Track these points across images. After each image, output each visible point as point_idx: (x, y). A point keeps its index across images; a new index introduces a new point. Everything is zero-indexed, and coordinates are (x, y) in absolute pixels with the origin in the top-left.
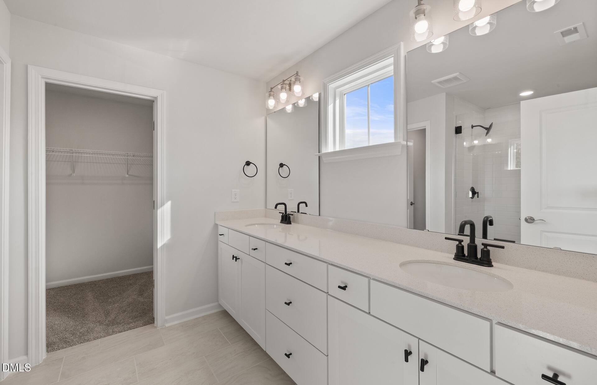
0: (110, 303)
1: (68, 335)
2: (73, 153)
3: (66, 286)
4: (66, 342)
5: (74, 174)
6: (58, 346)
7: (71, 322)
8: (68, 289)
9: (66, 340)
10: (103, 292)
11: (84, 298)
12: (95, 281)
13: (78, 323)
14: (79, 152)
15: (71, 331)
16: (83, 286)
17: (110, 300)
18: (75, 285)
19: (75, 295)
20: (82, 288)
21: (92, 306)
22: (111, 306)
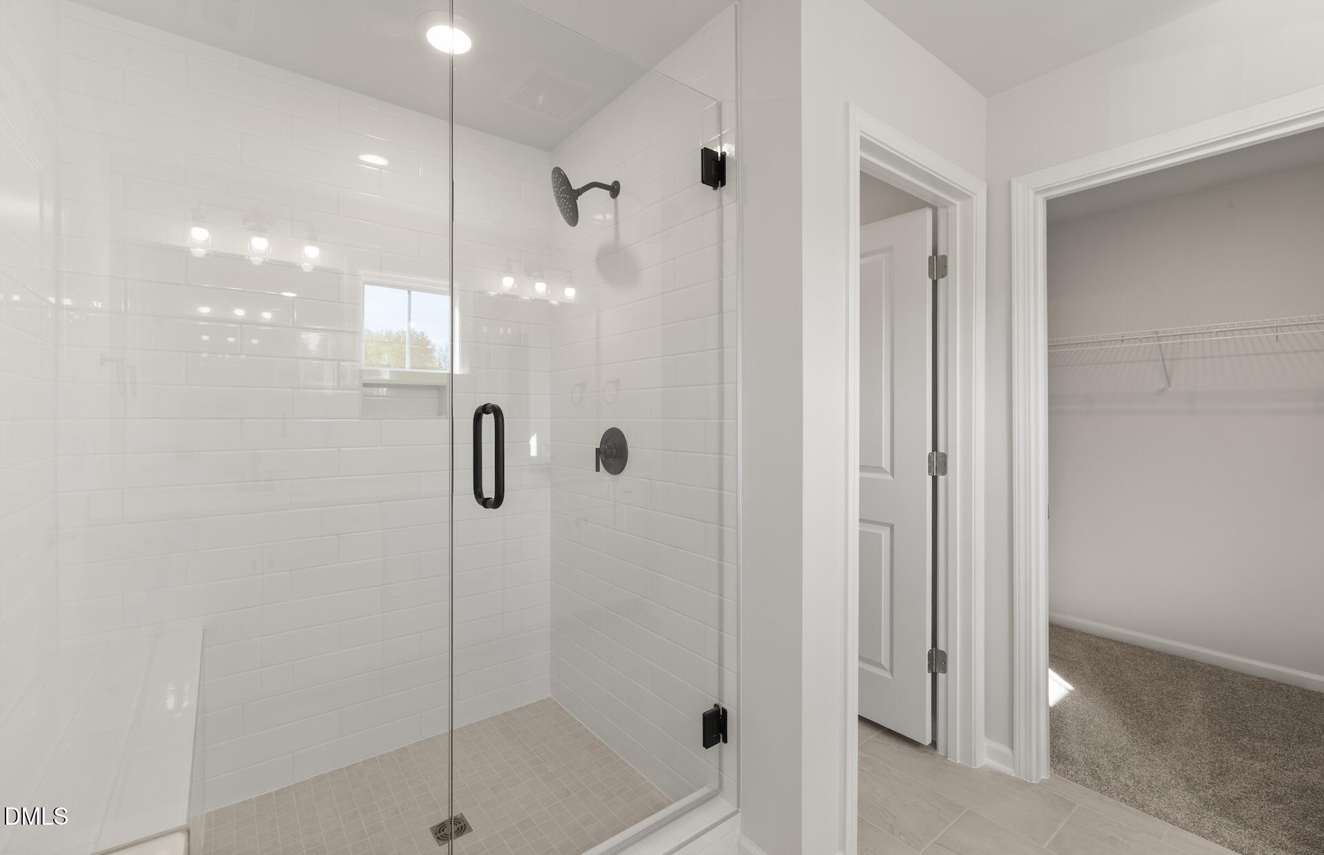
0: (1243, 751)
1: (1104, 762)
2: (1159, 339)
3: (1151, 651)
4: (1093, 774)
5: (1170, 389)
6: (1076, 772)
7: (1124, 737)
8: (1151, 659)
9: (1096, 772)
10: (1234, 708)
11: (1176, 698)
12: (1225, 670)
13: (1137, 750)
14: (1175, 335)
15: (1116, 757)
16: (1189, 669)
17: (1245, 740)
18: (1171, 656)
19: (1160, 679)
20: (1183, 672)
21: (1189, 728)
22: (1239, 759)
